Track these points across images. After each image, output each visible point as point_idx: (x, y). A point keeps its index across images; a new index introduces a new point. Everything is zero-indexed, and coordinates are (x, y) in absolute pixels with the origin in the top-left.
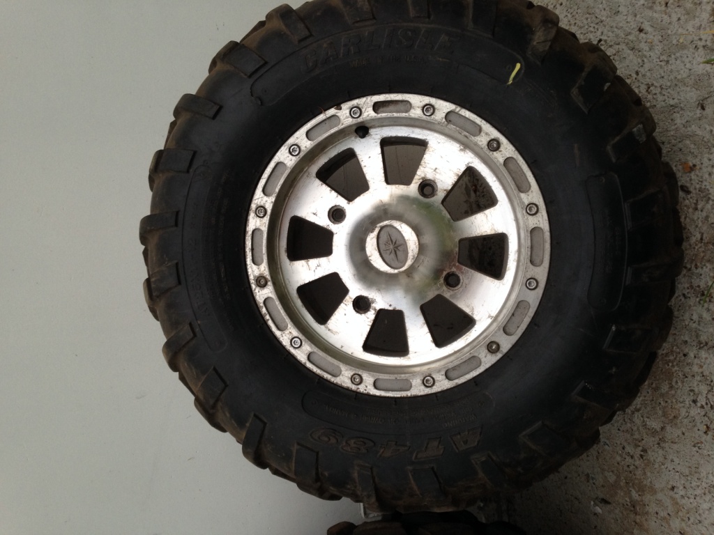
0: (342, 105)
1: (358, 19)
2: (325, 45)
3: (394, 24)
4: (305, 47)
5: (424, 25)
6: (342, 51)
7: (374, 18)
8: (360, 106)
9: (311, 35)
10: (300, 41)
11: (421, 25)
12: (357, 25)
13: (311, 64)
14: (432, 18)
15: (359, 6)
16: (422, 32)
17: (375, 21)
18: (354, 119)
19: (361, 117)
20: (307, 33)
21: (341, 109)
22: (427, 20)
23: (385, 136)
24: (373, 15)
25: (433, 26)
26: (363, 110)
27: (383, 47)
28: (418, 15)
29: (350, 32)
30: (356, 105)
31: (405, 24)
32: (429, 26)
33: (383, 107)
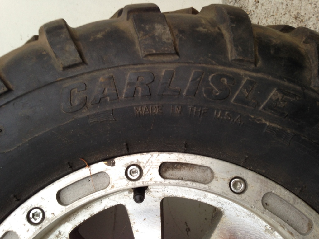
0: (116, 160)
1: (154, 52)
2: (101, 79)
3: (204, 65)
4: (71, 77)
5: (247, 73)
6: (125, 91)
7: (177, 53)
8: (141, 165)
9: (83, 62)
10: (66, 68)
11: (242, 72)
12: (151, 58)
13: (77, 102)
14: (260, 64)
15: (156, 34)
16: (244, 82)
17: (177, 57)
18: (130, 182)
19: (141, 181)
20: (78, 59)
21: (113, 165)
22: (253, 66)
23: (168, 195)
24: (175, 49)
25: (259, 75)
26: (145, 171)
27: (184, 94)
28: (241, 58)
29: (139, 66)
30: (135, 162)
31: (220, 68)
32: (254, 74)
33: (173, 169)
